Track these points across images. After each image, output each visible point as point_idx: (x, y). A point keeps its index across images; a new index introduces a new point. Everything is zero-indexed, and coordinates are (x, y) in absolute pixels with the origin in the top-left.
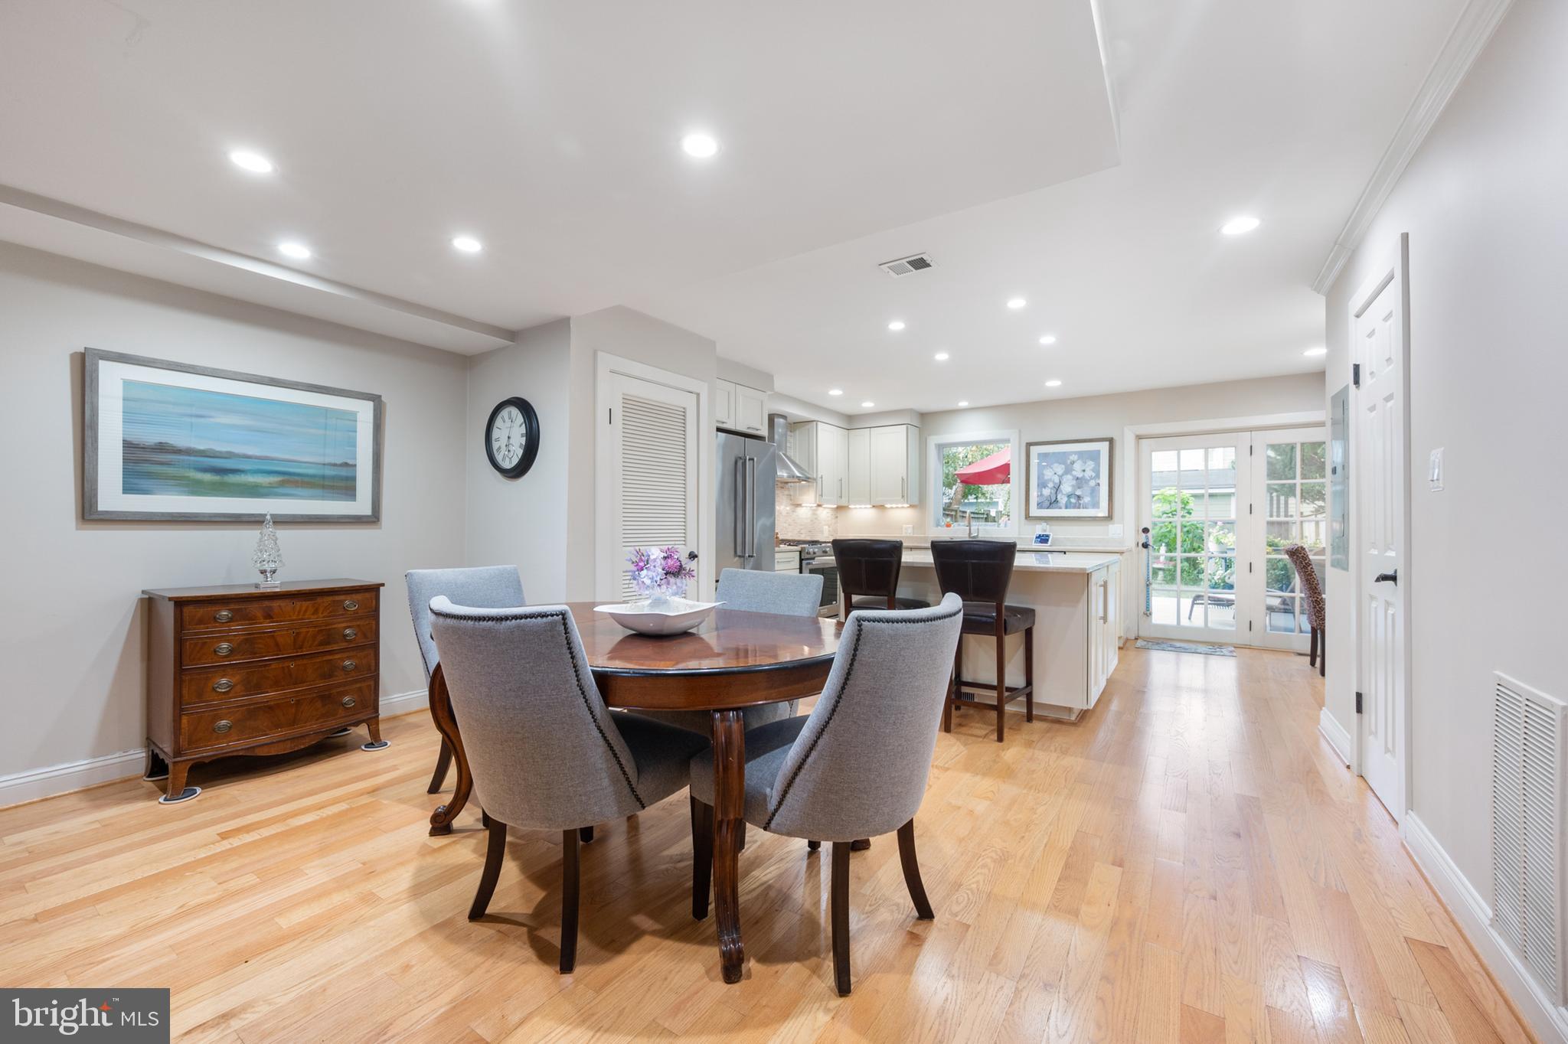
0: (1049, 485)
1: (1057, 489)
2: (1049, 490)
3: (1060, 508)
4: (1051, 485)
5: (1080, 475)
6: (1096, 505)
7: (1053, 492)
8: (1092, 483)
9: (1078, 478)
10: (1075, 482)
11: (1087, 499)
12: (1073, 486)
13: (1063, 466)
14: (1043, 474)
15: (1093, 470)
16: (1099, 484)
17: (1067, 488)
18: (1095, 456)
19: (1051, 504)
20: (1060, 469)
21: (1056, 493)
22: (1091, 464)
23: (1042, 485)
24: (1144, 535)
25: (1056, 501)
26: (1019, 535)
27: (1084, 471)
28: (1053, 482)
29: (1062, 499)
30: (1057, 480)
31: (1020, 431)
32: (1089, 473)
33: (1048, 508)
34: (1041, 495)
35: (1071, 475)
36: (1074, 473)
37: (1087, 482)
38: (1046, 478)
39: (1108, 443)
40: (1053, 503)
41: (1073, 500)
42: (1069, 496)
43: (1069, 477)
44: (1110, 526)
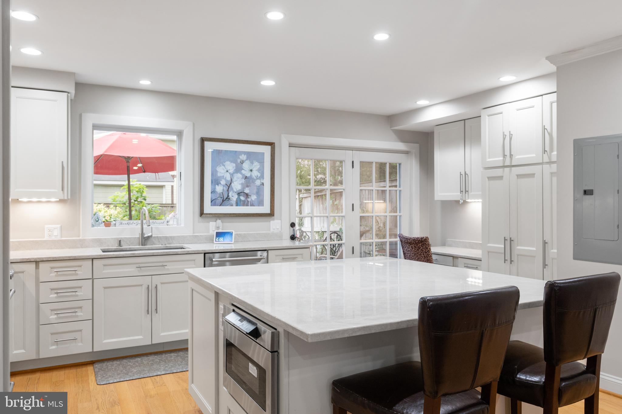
0: (222, 182)
1: (229, 186)
2: (222, 188)
3: (232, 205)
4: (223, 182)
5: (248, 174)
6: (260, 203)
7: (226, 189)
8: (258, 183)
9: (246, 177)
10: (243, 180)
11: (254, 198)
12: (242, 184)
13: (234, 165)
14: (217, 171)
15: (259, 170)
16: (263, 184)
17: (237, 186)
18: (258, 157)
19: (223, 201)
20: (231, 166)
21: (228, 190)
22: (256, 165)
23: (215, 181)
24: (292, 229)
25: (228, 198)
26: (194, 233)
27: (251, 171)
28: (225, 179)
29: (234, 197)
30: (229, 179)
31: (194, 124)
32: (255, 174)
33: (220, 206)
34: (213, 192)
35: (241, 174)
36: (243, 171)
37: (254, 181)
38: (219, 175)
39: (270, 147)
40: (225, 200)
41: (242, 198)
42: (239, 194)
43: (239, 175)
44: (272, 222)
